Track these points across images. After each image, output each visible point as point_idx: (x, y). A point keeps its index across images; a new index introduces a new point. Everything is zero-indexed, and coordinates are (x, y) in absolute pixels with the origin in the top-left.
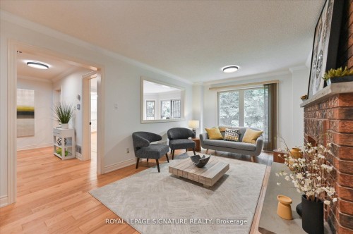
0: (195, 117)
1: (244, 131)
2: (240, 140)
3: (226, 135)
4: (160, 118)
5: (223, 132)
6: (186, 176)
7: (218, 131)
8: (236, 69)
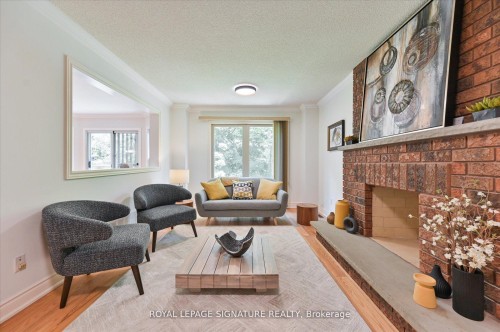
0: (174, 164)
1: (258, 182)
2: (254, 198)
3: (236, 192)
4: (84, 168)
5: (229, 187)
6: (223, 285)
7: (222, 186)
8: (252, 91)
